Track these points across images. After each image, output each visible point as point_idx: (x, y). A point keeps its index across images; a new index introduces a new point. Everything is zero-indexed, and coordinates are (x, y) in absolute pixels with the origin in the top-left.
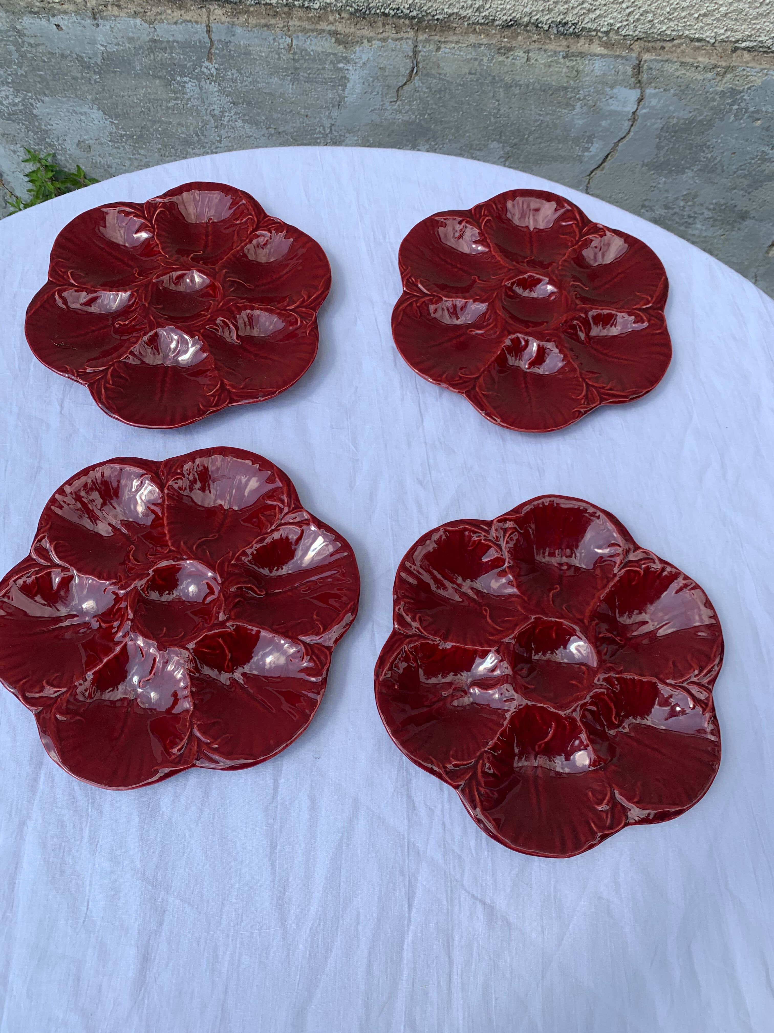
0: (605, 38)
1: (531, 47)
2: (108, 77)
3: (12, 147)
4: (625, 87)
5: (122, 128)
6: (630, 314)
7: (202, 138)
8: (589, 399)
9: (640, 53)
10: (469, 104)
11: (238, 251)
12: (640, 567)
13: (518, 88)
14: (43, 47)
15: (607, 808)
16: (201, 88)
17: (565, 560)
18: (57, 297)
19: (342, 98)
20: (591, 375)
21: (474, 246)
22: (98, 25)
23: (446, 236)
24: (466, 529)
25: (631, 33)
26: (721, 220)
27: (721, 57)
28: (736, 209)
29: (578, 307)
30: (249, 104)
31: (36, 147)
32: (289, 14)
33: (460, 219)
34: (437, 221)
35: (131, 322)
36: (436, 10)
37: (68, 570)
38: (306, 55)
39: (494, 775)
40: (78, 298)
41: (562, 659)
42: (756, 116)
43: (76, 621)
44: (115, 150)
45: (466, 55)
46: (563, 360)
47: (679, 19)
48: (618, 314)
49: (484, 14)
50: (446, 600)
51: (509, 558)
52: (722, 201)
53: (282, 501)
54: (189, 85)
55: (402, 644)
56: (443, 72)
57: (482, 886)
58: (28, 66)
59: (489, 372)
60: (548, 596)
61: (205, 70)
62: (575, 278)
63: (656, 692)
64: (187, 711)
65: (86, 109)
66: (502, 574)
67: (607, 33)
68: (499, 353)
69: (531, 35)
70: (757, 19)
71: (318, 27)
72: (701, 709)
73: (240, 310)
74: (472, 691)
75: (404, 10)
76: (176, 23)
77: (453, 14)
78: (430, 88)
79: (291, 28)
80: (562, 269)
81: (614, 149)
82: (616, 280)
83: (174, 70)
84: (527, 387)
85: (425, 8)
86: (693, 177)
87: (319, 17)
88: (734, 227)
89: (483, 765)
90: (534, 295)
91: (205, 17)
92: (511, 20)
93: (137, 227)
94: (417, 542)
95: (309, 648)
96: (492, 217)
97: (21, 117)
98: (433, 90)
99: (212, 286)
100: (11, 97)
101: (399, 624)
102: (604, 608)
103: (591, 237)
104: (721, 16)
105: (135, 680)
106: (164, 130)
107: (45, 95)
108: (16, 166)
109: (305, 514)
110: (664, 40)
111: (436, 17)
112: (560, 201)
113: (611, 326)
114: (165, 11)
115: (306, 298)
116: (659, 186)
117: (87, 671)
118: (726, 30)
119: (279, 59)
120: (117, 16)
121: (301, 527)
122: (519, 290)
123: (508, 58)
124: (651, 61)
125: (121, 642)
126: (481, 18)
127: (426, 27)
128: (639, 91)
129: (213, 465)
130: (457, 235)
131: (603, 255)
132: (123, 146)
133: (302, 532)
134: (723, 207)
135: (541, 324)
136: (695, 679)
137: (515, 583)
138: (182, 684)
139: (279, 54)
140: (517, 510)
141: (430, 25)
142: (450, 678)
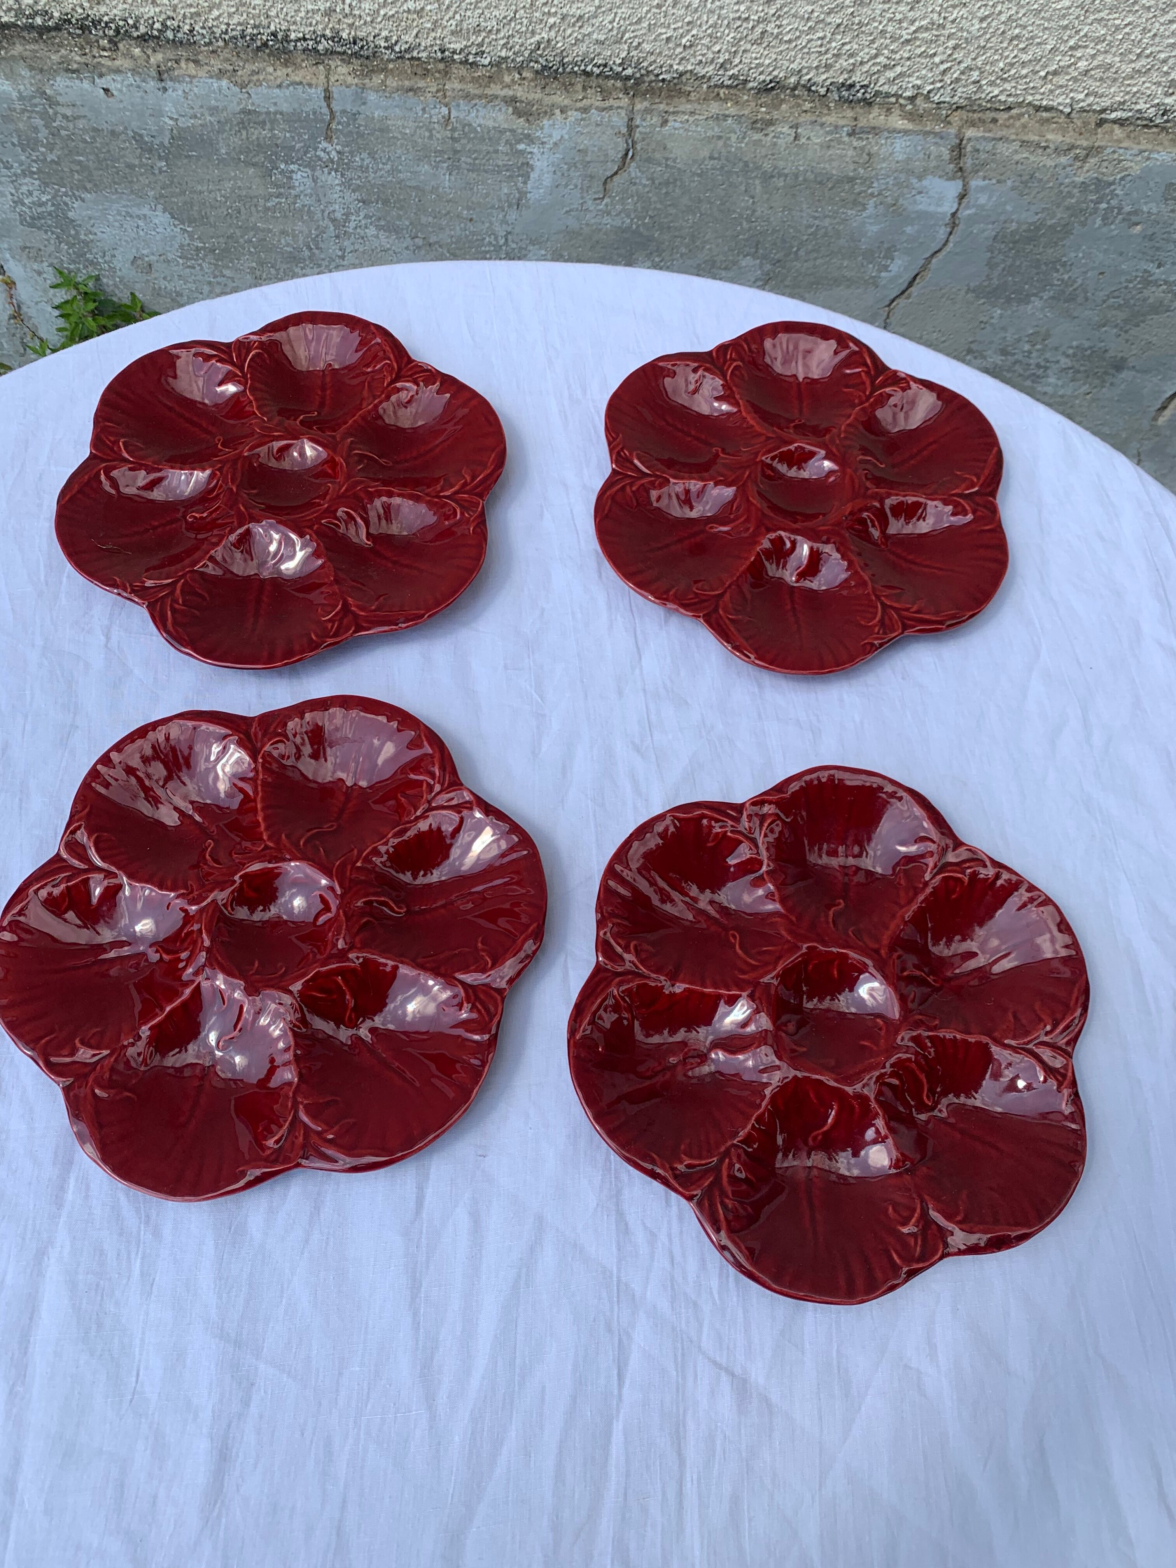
0: (909, 107)
1: (801, 120)
2: (180, 164)
3: (35, 266)
4: (940, 177)
5: (199, 238)
6: (946, 503)
7: (317, 252)
8: (886, 626)
9: (960, 128)
10: (710, 203)
11: (369, 412)
12: (964, 873)
13: (782, 179)
14: (85, 121)
15: (916, 1230)
16: (315, 180)
17: (851, 861)
18: (103, 477)
19: (523, 194)
20: (888, 592)
21: (716, 404)
22: (165, 89)
23: (675, 391)
24: (704, 816)
25: (947, 99)
26: (1086, 371)
27: (1081, 134)
28: (1108, 355)
29: (870, 492)
30: (386, 202)
31: (72, 267)
32: (446, 73)
33: (696, 365)
34: (661, 367)
35: (211, 513)
36: (661, 67)
37: (115, 876)
38: (470, 132)
39: (746, 1180)
40: (135, 479)
41: (848, 1008)
42: (1134, 219)
43: (126, 951)
44: (188, 270)
45: (705, 132)
46: (847, 570)
47: (1017, 78)
48: (929, 502)
49: (731, 73)
50: (675, 920)
51: (769, 858)
52: (1087, 344)
53: (432, 775)
54: (298, 176)
55: (608, 985)
56: (671, 156)
57: (728, 1348)
58: (62, 148)
59: (738, 586)
60: (827, 916)
61: (322, 154)
62: (865, 451)
63: (988, 1058)
64: (289, 1084)
65: (146, 211)
66: (758, 882)
67: (912, 99)
68: (752, 559)
69: (800, 101)
70: (1132, 78)
71: (488, 91)
72: (1055, 1083)
73: (371, 497)
74: (713, 1056)
75: (615, 67)
76: (279, 86)
77: (686, 72)
78: (653, 180)
79: (448, 94)
80: (845, 438)
81: (924, 267)
82: (925, 453)
83: (276, 154)
84: (794, 609)
85: (645, 64)
86: (1042, 309)
87: (490, 77)
88: (1104, 381)
89: (731, 1165)
90: (805, 474)
91: (322, 77)
92: (771, 81)
93: (220, 377)
94: (631, 835)
95: (470, 991)
96: (742, 360)
97: (50, 222)
98: (657, 182)
99: (330, 462)
100: (36, 193)
101: (604, 956)
102: (909, 932)
103: (888, 390)
104: (1080, 73)
105: (213, 1038)
106: (260, 240)
107: (86, 189)
108: (40, 293)
109: (465, 794)
110: (997, 110)
111: (661, 77)
112: (842, 339)
113: (918, 520)
114: (264, 69)
115: (468, 479)
116: (992, 321)
117: (140, 1025)
118: (1087, 95)
119: (431, 137)
120: (194, 77)
121: (459, 812)
122: (782, 468)
123: (766, 135)
124: (977, 139)
125: (193, 981)
126: (726, 78)
127: (647, 91)
128: (960, 183)
129: (330, 721)
130: (692, 387)
131: (906, 418)
132: (200, 265)
133: (462, 820)
134: (1089, 352)
135: (815, 516)
136: (1046, 1039)
137: (777, 897)
138: (281, 1045)
139: (430, 131)
140: (780, 788)
141: (653, 88)
142: (681, 1035)
